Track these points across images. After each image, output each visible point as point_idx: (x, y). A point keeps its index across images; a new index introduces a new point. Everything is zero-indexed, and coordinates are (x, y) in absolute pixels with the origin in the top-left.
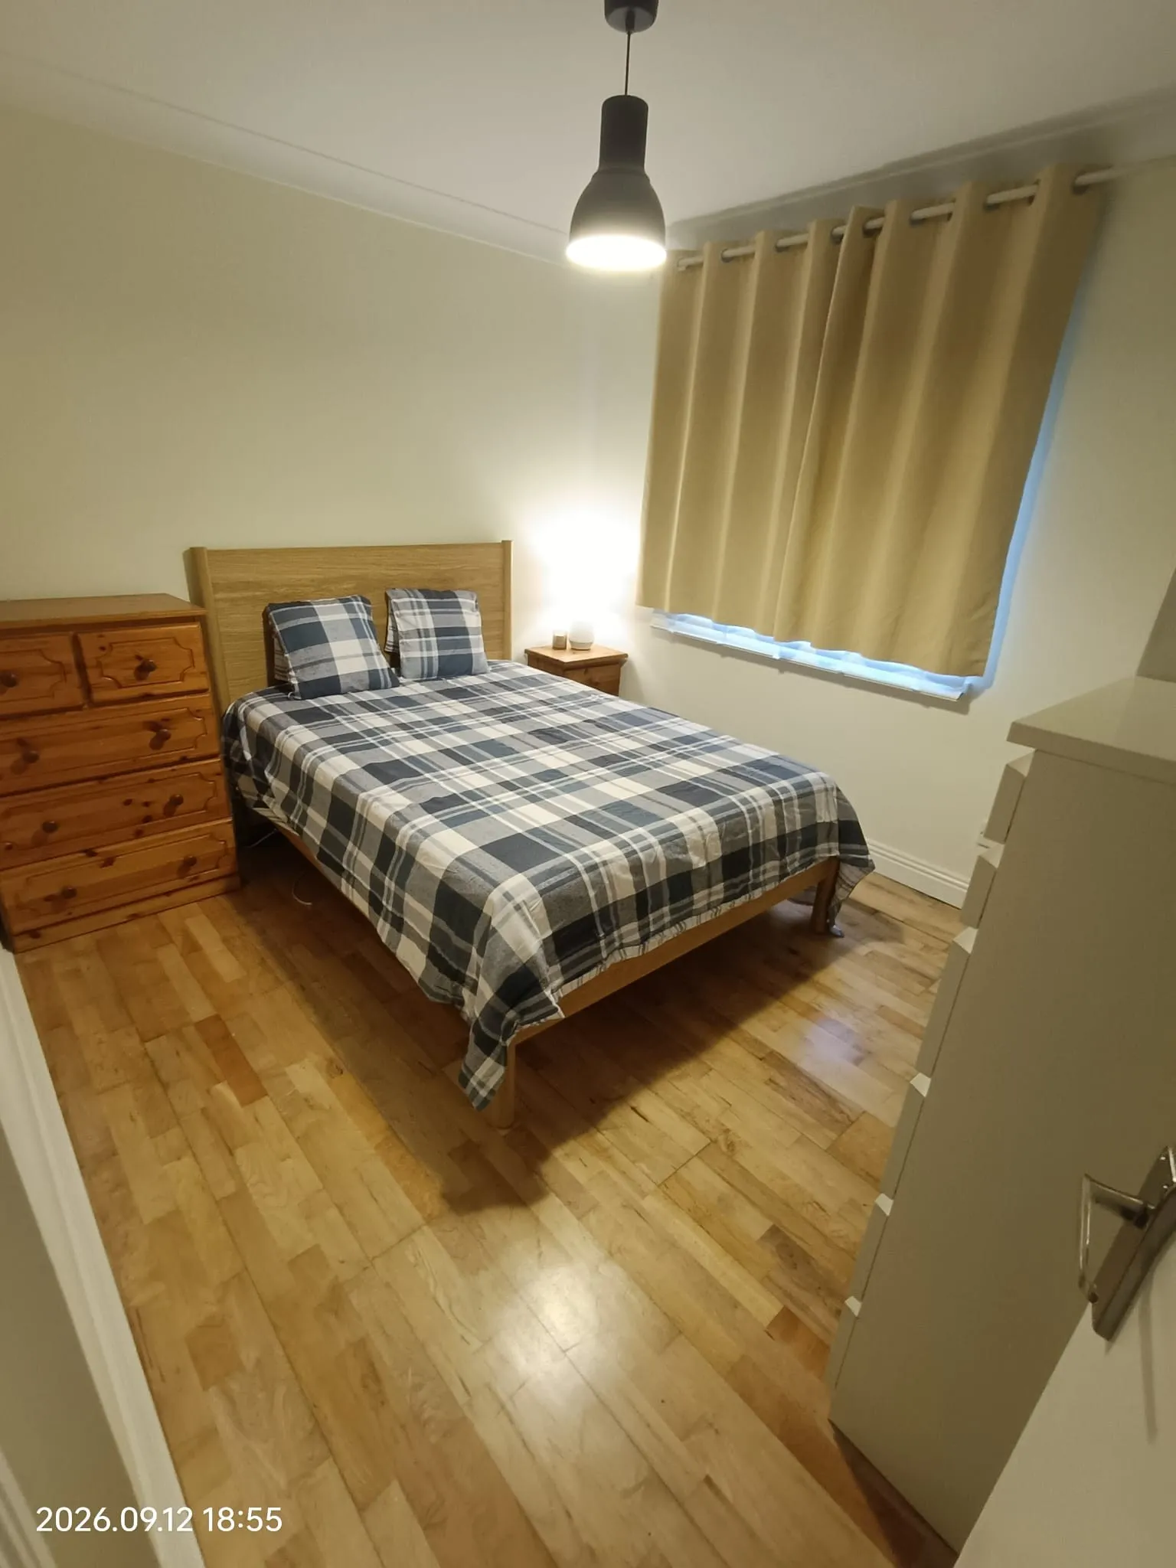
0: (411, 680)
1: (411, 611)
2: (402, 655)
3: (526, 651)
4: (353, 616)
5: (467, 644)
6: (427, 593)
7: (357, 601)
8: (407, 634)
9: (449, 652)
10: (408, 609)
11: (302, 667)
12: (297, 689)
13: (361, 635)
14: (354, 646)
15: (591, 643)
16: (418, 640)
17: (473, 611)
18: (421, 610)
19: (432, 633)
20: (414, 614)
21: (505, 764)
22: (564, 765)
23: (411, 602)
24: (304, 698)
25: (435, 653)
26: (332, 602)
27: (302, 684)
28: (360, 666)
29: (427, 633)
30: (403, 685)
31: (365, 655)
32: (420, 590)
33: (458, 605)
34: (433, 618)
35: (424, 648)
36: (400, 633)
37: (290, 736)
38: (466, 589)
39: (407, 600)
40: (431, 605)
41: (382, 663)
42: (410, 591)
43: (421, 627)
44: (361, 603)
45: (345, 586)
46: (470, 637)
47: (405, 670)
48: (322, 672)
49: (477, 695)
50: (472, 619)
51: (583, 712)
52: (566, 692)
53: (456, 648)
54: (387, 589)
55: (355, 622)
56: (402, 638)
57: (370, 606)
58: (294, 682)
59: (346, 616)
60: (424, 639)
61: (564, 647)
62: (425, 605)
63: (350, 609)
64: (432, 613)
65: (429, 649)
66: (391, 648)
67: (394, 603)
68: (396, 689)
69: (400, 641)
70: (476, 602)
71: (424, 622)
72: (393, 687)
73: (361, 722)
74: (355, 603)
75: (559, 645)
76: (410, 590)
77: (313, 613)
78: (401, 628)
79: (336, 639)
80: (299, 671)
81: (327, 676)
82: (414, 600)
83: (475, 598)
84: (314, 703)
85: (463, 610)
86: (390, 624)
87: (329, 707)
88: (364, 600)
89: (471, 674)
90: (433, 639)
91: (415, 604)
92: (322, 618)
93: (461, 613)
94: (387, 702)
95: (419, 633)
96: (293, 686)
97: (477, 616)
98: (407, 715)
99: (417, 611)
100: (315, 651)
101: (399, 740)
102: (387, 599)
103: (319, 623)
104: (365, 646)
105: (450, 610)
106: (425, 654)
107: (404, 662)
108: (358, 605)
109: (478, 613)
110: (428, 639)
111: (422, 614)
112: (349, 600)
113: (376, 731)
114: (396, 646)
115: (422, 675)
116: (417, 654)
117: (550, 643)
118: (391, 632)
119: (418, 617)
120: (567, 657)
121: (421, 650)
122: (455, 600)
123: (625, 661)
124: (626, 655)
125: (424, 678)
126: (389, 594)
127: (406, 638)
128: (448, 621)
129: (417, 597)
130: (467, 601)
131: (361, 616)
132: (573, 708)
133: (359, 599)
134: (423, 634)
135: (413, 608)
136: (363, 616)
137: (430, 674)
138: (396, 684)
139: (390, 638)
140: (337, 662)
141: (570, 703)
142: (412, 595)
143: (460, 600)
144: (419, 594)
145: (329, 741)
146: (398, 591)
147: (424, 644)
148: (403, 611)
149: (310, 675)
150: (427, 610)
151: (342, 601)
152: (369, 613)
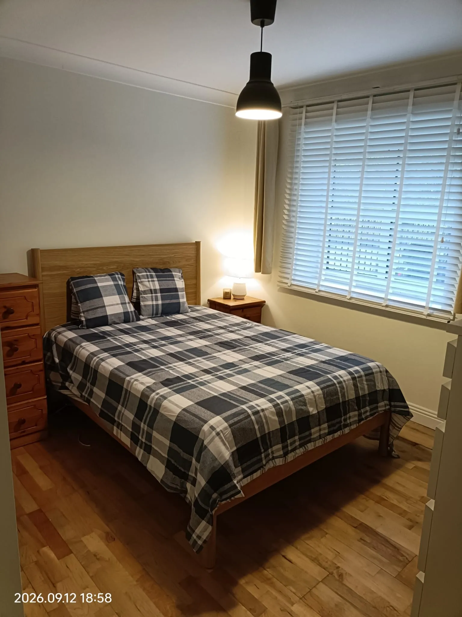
0: (146, 317)
1: (147, 280)
2: (142, 303)
3: (209, 300)
4: (116, 283)
5: (177, 297)
6: (155, 270)
7: (118, 275)
8: (145, 292)
9: (168, 302)
10: (146, 279)
11: (87, 311)
12: (84, 323)
13: (120, 293)
14: (116, 299)
15: (244, 296)
16: (150, 295)
17: (180, 279)
18: (152, 279)
19: (158, 291)
20: (149, 281)
21: (203, 360)
22: (236, 360)
23: (147, 275)
24: (88, 327)
25: (160, 302)
26: (105, 276)
27: (87, 320)
28: (119, 309)
29: (155, 291)
30: (143, 320)
31: (122, 304)
32: (152, 269)
33: (172, 276)
34: (159, 283)
35: (154, 300)
36: (140, 292)
37: (83, 348)
38: (176, 267)
39: (145, 274)
40: (157, 277)
41: (131, 308)
42: (146, 270)
43: (152, 288)
44: (120, 276)
45: (112, 267)
46: (179, 293)
47: (143, 312)
48: (99, 314)
49: (184, 325)
50: (180, 284)
51: (244, 332)
52: (233, 322)
53: (171, 300)
54: (134, 268)
55: (117, 286)
56: (142, 294)
57: (124, 277)
58: (83, 319)
59: (112, 283)
60: (154, 295)
61: (229, 298)
62: (154, 276)
63: (114, 280)
64: (158, 281)
65: (157, 300)
66: (135, 300)
67: (138, 275)
68: (139, 322)
69: (141, 296)
70: (182, 274)
71: (154, 285)
72: (137, 321)
73: (122, 340)
74: (117, 276)
75: (227, 296)
76: (147, 268)
77: (95, 282)
78: (141, 288)
79: (106, 296)
80: (85, 313)
81: (102, 315)
82: (148, 274)
83: (181, 272)
84: (94, 330)
85: (175, 279)
86: (135, 287)
87: (103, 332)
88: (122, 275)
89: (179, 313)
90: (159, 295)
91: (149, 276)
92: (99, 284)
93: (174, 280)
94: (134, 329)
95: (151, 291)
96: (82, 321)
97: (182, 282)
98: (148, 336)
99: (150, 279)
100: (95, 302)
101: (144, 349)
102: (134, 273)
103: (98, 287)
104: (122, 299)
105: (168, 279)
106: (154, 303)
107: (143, 307)
108: (119, 277)
109: (183, 280)
110: (156, 295)
111: (153, 281)
112: (113, 274)
113: (130, 344)
114: (138, 298)
115: (153, 315)
116: (150, 303)
117: (222, 296)
118: (135, 291)
119: (151, 283)
120: (231, 303)
121: (152, 301)
122: (170, 273)
123: (264, 305)
124: (265, 302)
125: (154, 316)
126: (135, 271)
127: (144, 294)
128: (167, 284)
129: (149, 272)
130: (177, 274)
131: (120, 283)
132: (238, 330)
133: (119, 273)
134: (153, 292)
135: (148, 278)
136: (121, 283)
137: (157, 314)
138: (139, 319)
139: (135, 294)
140: (107, 308)
141: (236, 328)
142: (147, 271)
143: (173, 273)
144: (151, 270)
145: (105, 350)
146: (140, 269)
147: (154, 298)
148: (142, 280)
149: (91, 315)
150: (155, 279)
151: (110, 275)
152: (124, 281)
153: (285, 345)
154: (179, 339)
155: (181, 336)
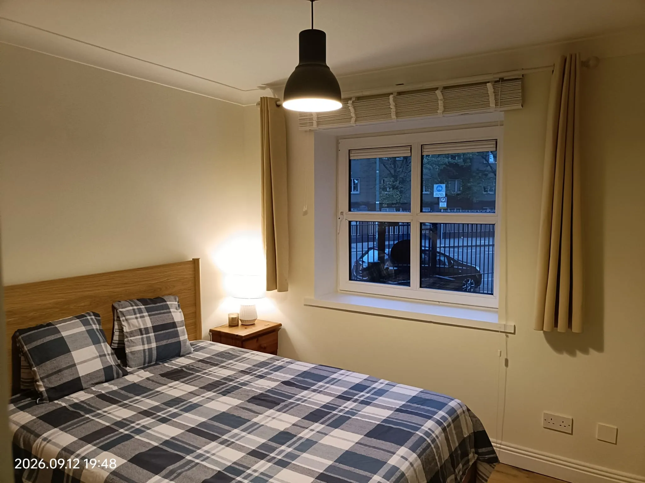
0: (136, 368)
1: (134, 316)
2: (127, 351)
3: (211, 331)
4: (89, 328)
5: (176, 335)
6: (144, 301)
7: (90, 316)
8: (132, 334)
9: (164, 343)
10: (132, 315)
11: (48, 376)
12: (45, 395)
13: (96, 342)
14: (91, 351)
15: (255, 320)
16: (140, 337)
17: (177, 309)
18: (142, 315)
19: (151, 330)
20: (137, 318)
21: (244, 434)
22: (288, 426)
23: (134, 310)
24: (51, 399)
25: (154, 345)
26: (71, 320)
27: (48, 390)
28: (98, 365)
29: (147, 330)
30: (131, 373)
31: (100, 356)
32: (138, 300)
33: (167, 307)
34: (151, 319)
35: (146, 342)
36: (125, 333)
38: (170, 295)
39: (131, 308)
40: (148, 310)
41: (111, 361)
42: (131, 302)
43: (142, 327)
44: (93, 317)
45: (83, 304)
46: (178, 329)
47: (131, 362)
48: (67, 377)
49: (193, 374)
50: (178, 316)
51: (278, 376)
52: (257, 360)
53: (168, 339)
54: (115, 302)
55: (91, 332)
56: (127, 337)
57: (99, 318)
58: (42, 389)
59: (83, 329)
60: (145, 336)
61: (237, 324)
62: (144, 310)
63: (86, 323)
64: (149, 315)
65: (149, 342)
66: (116, 345)
67: (120, 312)
68: (127, 377)
69: (126, 340)
70: (178, 302)
71: (144, 323)
72: (124, 376)
73: (109, 415)
74: (89, 317)
75: (233, 323)
76: (131, 300)
77: (57, 331)
78: (126, 329)
79: (76, 349)
80: (45, 380)
81: (71, 379)
82: (135, 307)
83: (177, 300)
84: (61, 403)
85: (171, 310)
86: (116, 327)
87: (75, 405)
88: (96, 315)
89: (179, 355)
90: (152, 335)
91: (136, 311)
92: (64, 334)
93: (170, 312)
94: (123, 392)
95: (141, 331)
96: (41, 393)
97: (180, 312)
98: (148, 403)
99: (138, 315)
100: (61, 361)
101: (149, 427)
102: (114, 309)
103: (63, 337)
104: (100, 350)
105: (162, 311)
106: (146, 347)
107: (130, 356)
108: (92, 319)
109: (180, 310)
110: (148, 335)
111: (141, 317)
112: (83, 316)
113: (125, 421)
114: (121, 343)
115: (144, 364)
116: (140, 348)
117: (227, 322)
118: (117, 333)
119: (139, 319)
120: (242, 332)
121: (143, 344)
122: (165, 303)
123: (281, 328)
124: (281, 325)
125: (146, 365)
126: (116, 305)
127: (131, 337)
128: (162, 320)
129: (137, 305)
130: (172, 303)
131: (94, 327)
132: (267, 373)
133: (92, 314)
134: (144, 332)
135: (135, 314)
136: (95, 327)
137: (150, 362)
138: (126, 373)
139: (116, 338)
140: (78, 367)
141: (264, 370)
142: (133, 304)
143: (168, 303)
144: (138, 302)
146: (122, 302)
147: (145, 340)
148: (128, 317)
149: (56, 382)
150: (146, 314)
151: (78, 317)
152: (99, 324)
153: (340, 390)
154: (195, 400)
155: (193, 394)
